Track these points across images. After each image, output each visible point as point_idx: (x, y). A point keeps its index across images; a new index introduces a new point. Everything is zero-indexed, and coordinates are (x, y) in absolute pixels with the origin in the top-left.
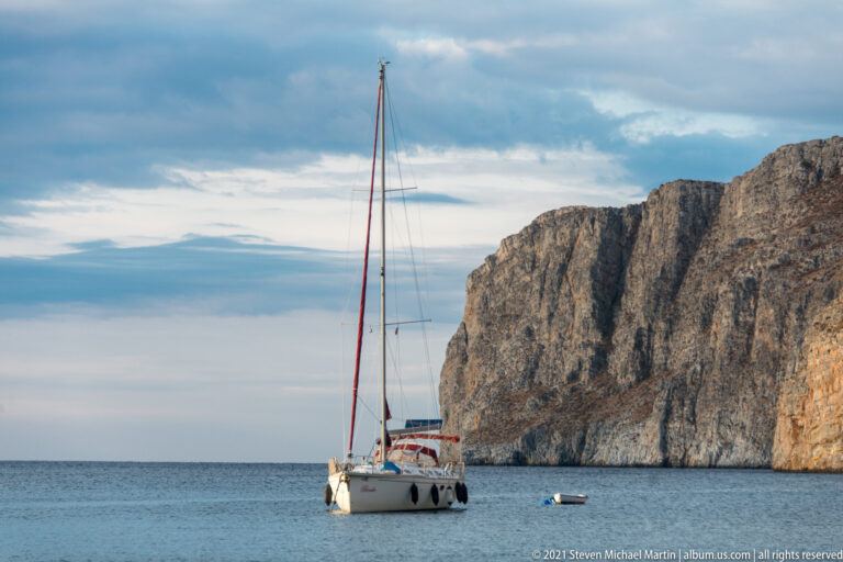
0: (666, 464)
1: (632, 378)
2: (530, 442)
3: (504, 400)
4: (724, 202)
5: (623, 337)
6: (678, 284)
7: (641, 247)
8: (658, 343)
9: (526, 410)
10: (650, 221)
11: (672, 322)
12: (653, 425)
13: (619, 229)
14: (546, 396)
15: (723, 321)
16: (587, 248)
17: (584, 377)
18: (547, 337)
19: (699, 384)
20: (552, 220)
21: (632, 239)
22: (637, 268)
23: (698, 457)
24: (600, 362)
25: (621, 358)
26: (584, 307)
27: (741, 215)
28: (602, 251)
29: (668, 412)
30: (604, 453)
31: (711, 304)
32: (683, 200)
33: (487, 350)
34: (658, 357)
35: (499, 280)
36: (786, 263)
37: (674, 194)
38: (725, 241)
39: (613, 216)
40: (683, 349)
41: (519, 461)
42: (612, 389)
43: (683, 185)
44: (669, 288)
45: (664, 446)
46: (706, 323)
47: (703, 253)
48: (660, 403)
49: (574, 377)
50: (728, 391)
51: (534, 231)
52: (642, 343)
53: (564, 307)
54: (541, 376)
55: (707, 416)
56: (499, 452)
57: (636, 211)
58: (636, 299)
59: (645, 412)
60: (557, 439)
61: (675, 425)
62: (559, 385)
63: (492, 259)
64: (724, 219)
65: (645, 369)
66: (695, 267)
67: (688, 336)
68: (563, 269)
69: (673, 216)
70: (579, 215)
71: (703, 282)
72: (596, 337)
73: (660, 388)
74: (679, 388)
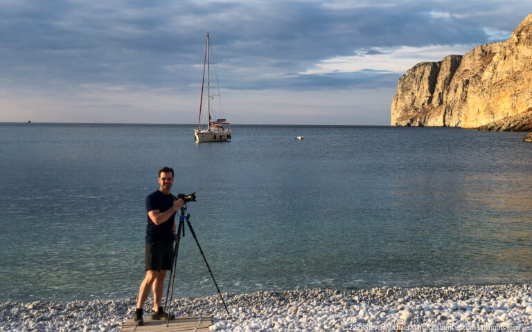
0: (445, 126)
1: (438, 105)
2: (412, 120)
3: (406, 110)
4: (462, 60)
5: (436, 94)
6: (450, 81)
7: (441, 72)
8: (445, 95)
9: (411, 113)
10: (444, 66)
11: (448, 91)
12: (441, 116)
13: (436, 68)
14: (416, 109)
15: (460, 90)
16: (427, 73)
17: (426, 104)
18: (417, 94)
19: (453, 106)
20: (419, 65)
21: (439, 70)
22: (440, 77)
24: (430, 101)
25: (435, 100)
26: (426, 86)
27: (466, 63)
28: (431, 73)
29: (445, 113)
31: (457, 86)
32: (452, 60)
34: (445, 100)
35: (406, 80)
36: (476, 75)
37: (450, 58)
38: (462, 69)
39: (434, 64)
40: (450, 97)
41: (409, 125)
42: (433, 108)
43: (452, 56)
44: (448, 82)
45: (444, 121)
46: (456, 91)
47: (457, 73)
48: (443, 111)
49: (423, 104)
50: (460, 108)
51: (415, 68)
52: (440, 95)
53: (421, 87)
54: (415, 104)
55: (455, 114)
57: (440, 63)
58: (439, 85)
59: (440, 113)
60: (418, 120)
61: (447, 116)
62: (420, 106)
63: (405, 75)
64: (462, 64)
65: (441, 102)
66: (455, 77)
67: (451, 94)
68: (421, 77)
69: (449, 65)
70: (426, 64)
71: (457, 81)
72: (429, 95)
73: (444, 107)
74: (448, 107)
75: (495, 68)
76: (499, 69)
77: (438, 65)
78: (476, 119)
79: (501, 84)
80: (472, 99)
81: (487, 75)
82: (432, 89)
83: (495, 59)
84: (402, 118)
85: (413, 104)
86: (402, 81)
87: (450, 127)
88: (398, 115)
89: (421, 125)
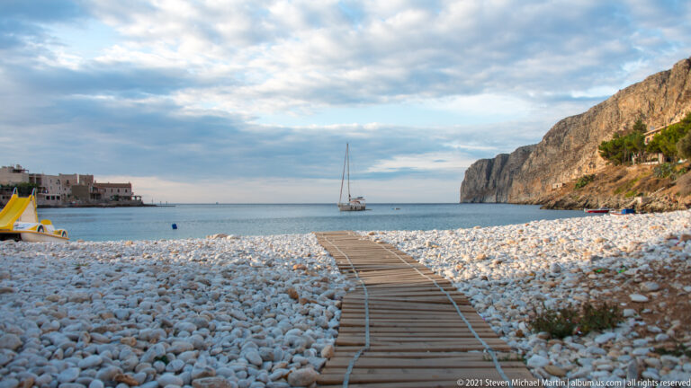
1: (492, 188)
2: (474, 199)
3: (470, 192)
4: (509, 157)
5: (491, 181)
6: (501, 171)
7: (495, 165)
8: (497, 182)
9: (474, 194)
10: (496, 161)
11: (500, 178)
12: (495, 196)
14: (477, 191)
15: (507, 178)
16: (485, 166)
17: (484, 188)
18: (478, 181)
19: (503, 188)
20: (479, 161)
21: (493, 164)
22: (494, 169)
23: (502, 201)
24: (487, 185)
25: (491, 184)
26: (484, 176)
27: (512, 160)
28: (488, 166)
29: (497, 194)
30: (486, 201)
31: (505, 175)
32: (502, 157)
33: (468, 184)
34: (497, 184)
35: (470, 172)
36: (518, 167)
37: (500, 156)
38: (509, 163)
39: (490, 160)
40: (500, 183)
41: (472, 202)
42: (489, 190)
43: (502, 155)
44: (499, 173)
45: (496, 199)
46: (504, 178)
47: (506, 166)
48: (496, 192)
49: (482, 188)
50: (507, 190)
51: (476, 164)
52: (494, 182)
53: (481, 176)
55: (504, 194)
56: (469, 201)
57: (494, 159)
58: (493, 174)
59: (494, 194)
60: (479, 198)
61: (499, 196)
62: (480, 190)
63: (469, 168)
64: (509, 160)
65: (495, 186)
67: (502, 181)
68: (481, 170)
69: (500, 160)
70: (484, 160)
71: (504, 171)
72: (486, 181)
73: (496, 190)
74: (499, 190)
75: (531, 162)
76: (533, 163)
77: (493, 161)
78: (518, 198)
79: (534, 174)
80: (515, 184)
81: (525, 167)
82: (488, 177)
83: (531, 156)
84: (467, 198)
85: (475, 188)
86: (468, 172)
87: (500, 203)
88: (465, 196)
89: (481, 202)
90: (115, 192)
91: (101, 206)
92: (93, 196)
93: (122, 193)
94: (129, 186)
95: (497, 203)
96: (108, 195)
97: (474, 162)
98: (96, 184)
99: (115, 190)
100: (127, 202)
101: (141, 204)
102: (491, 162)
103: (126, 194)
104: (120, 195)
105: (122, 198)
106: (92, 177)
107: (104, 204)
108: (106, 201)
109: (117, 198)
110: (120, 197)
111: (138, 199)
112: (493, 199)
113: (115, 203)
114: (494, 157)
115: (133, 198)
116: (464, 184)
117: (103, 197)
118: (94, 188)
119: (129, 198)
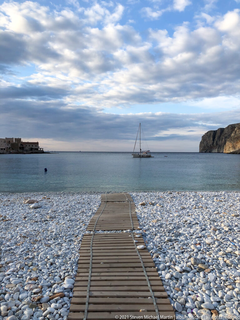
2: (206, 151)
3: (205, 147)
5: (215, 142)
8: (218, 142)
10: (218, 131)
11: (219, 140)
12: (217, 149)
16: (212, 134)
18: (208, 142)
19: (221, 145)
20: (209, 132)
21: (216, 133)
22: (217, 135)
24: (213, 144)
25: (215, 143)
26: (212, 139)
27: (226, 131)
29: (218, 148)
30: (213, 152)
33: (203, 143)
34: (218, 143)
36: (229, 135)
38: (224, 133)
39: (214, 131)
40: (220, 142)
41: (205, 152)
42: (214, 146)
43: (221, 128)
44: (219, 137)
45: (218, 151)
46: (222, 140)
47: (222, 134)
48: (218, 147)
49: (211, 145)
50: (223, 146)
51: (207, 133)
52: (217, 142)
53: (210, 139)
55: (222, 148)
57: (216, 131)
58: (216, 138)
60: (209, 150)
61: (219, 149)
62: (209, 146)
64: (224, 131)
65: (217, 144)
66: (222, 136)
68: (210, 136)
69: (220, 131)
70: (211, 131)
72: (213, 142)
73: (218, 146)
75: (236, 132)
77: (216, 132)
78: (229, 150)
79: (237, 138)
80: (228, 143)
81: (233, 134)
82: (214, 140)
83: (236, 129)
84: (203, 150)
85: (207, 145)
86: (203, 137)
87: (220, 152)
88: (201, 149)
89: (210, 152)
90: (31, 147)
91: (24, 153)
92: (20, 148)
93: (34, 147)
94: (37, 143)
95: (218, 152)
96: (27, 148)
97: (206, 132)
98: (22, 142)
99: (31, 145)
100: (36, 151)
101: (43, 152)
102: (215, 132)
103: (36, 148)
104: (33, 147)
105: (34, 149)
106: (21, 139)
107: (25, 152)
108: (26, 151)
109: (32, 149)
110: (33, 149)
111: (41, 149)
112: (216, 151)
113: (31, 151)
114: (217, 129)
115: (39, 149)
116: (201, 143)
117: (25, 149)
118: (21, 144)
119: (37, 149)
